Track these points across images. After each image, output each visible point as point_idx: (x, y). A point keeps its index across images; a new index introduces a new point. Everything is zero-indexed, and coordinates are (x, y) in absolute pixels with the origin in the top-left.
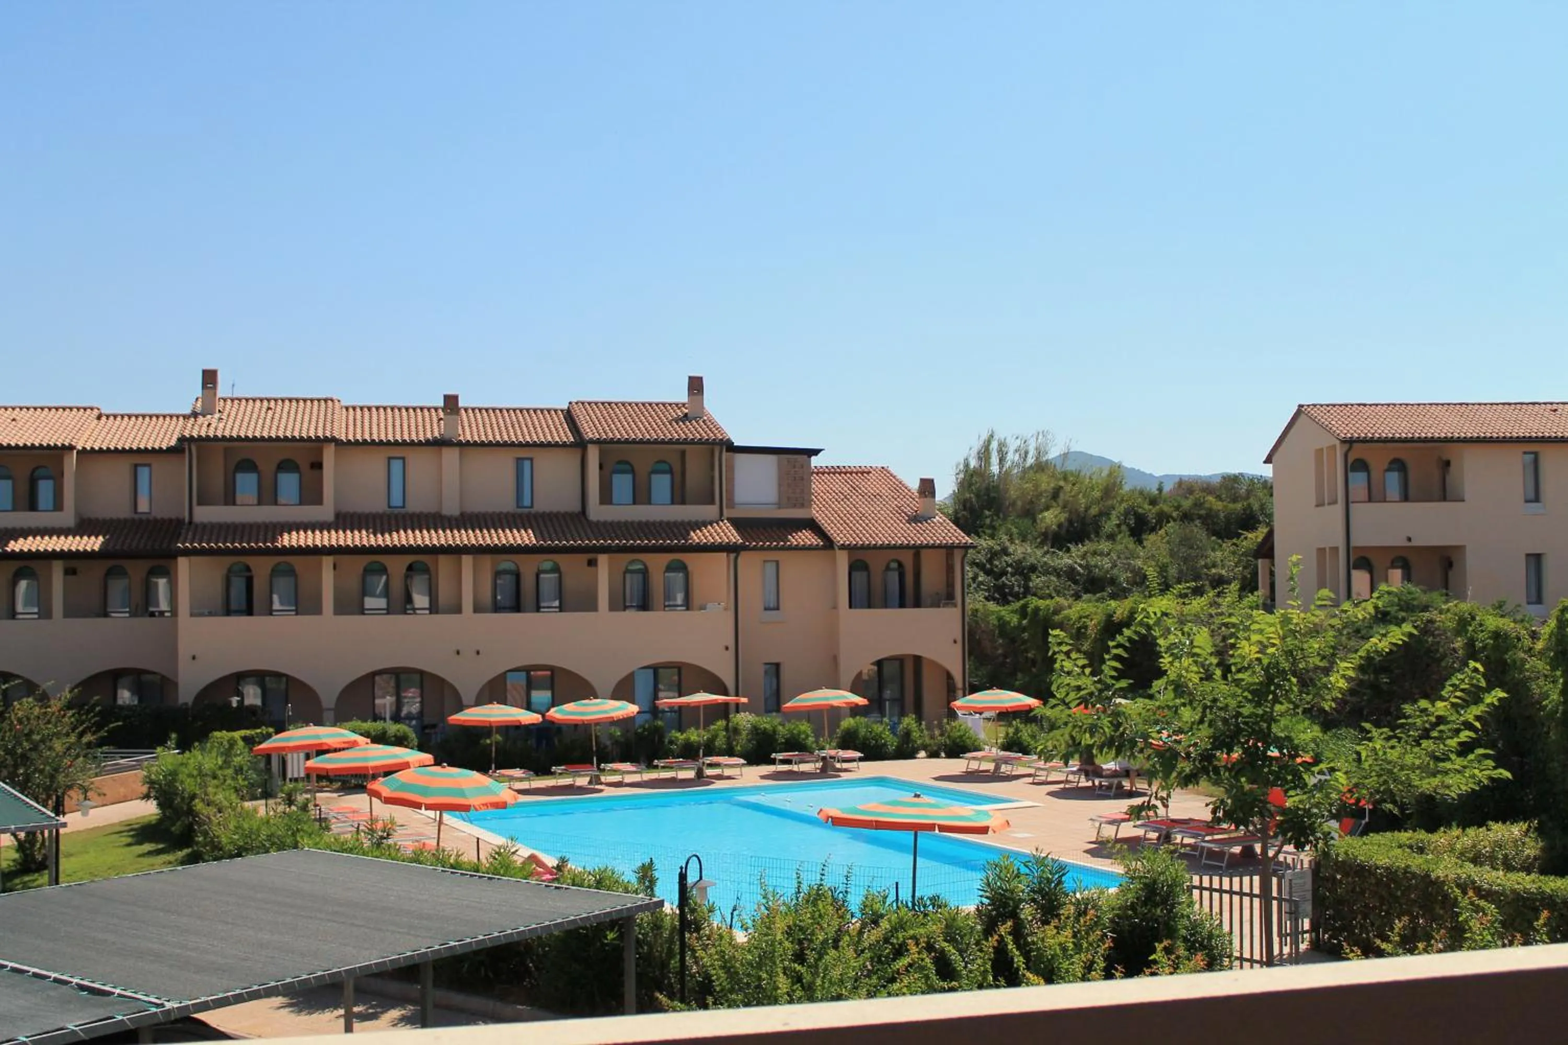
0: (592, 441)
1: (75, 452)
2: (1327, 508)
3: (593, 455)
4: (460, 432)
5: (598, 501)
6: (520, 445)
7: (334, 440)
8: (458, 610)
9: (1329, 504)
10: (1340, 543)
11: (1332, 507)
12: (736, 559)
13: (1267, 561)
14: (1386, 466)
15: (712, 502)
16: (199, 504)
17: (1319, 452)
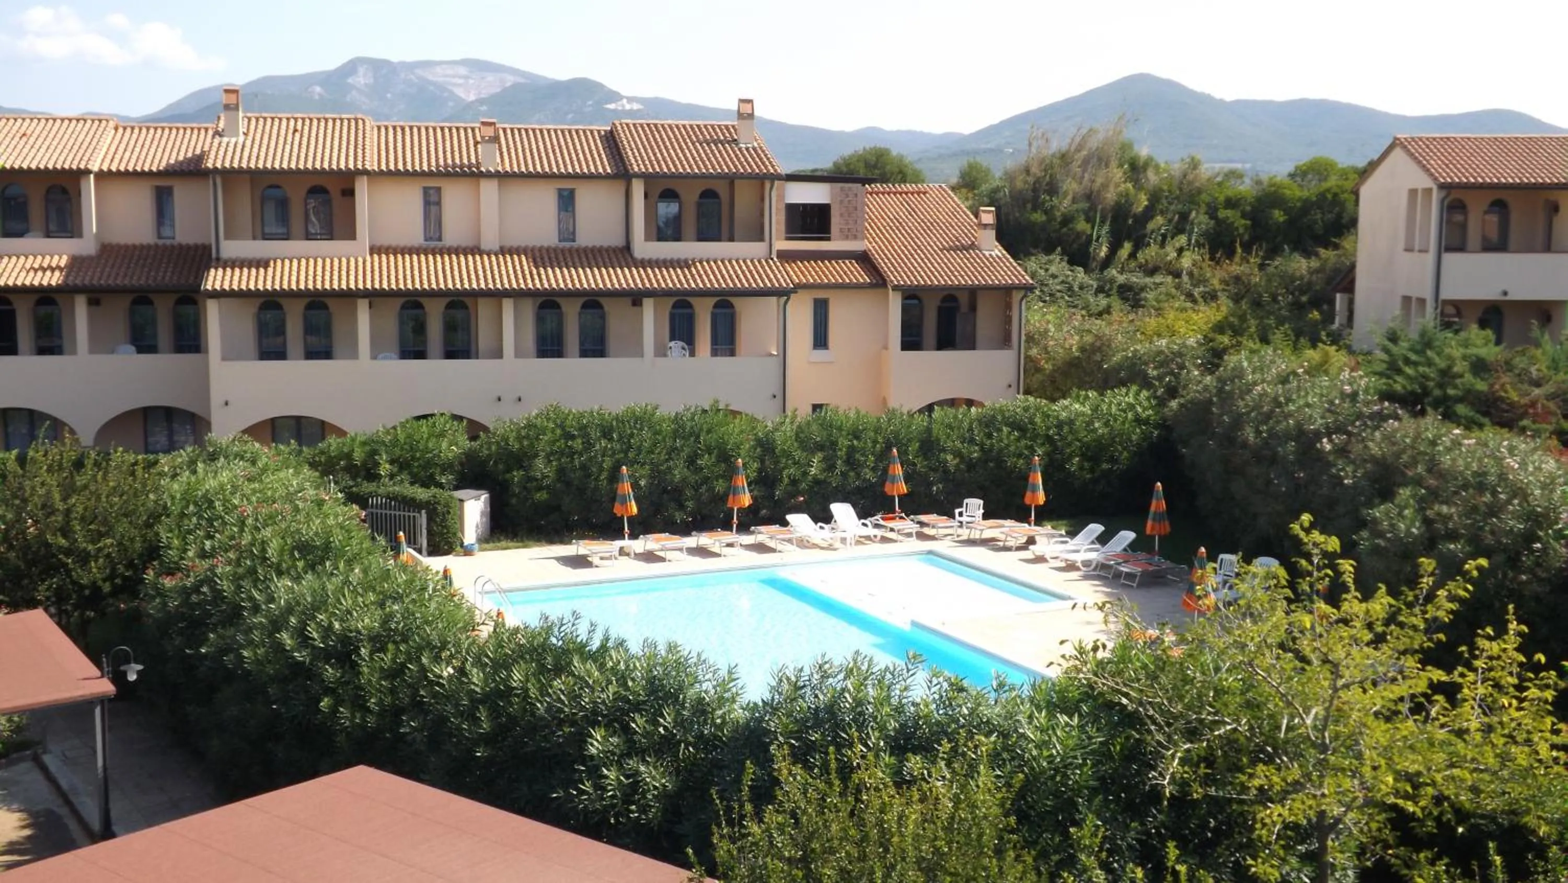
0: (637, 176)
1: (92, 176)
2: (1416, 255)
3: (638, 189)
4: (499, 160)
5: (643, 237)
6: (561, 176)
7: (365, 172)
8: (498, 353)
9: (1420, 251)
10: (1428, 295)
11: (1423, 255)
12: (786, 303)
13: (1346, 296)
14: (1485, 207)
15: (761, 239)
16: (227, 237)
17: (1413, 193)
